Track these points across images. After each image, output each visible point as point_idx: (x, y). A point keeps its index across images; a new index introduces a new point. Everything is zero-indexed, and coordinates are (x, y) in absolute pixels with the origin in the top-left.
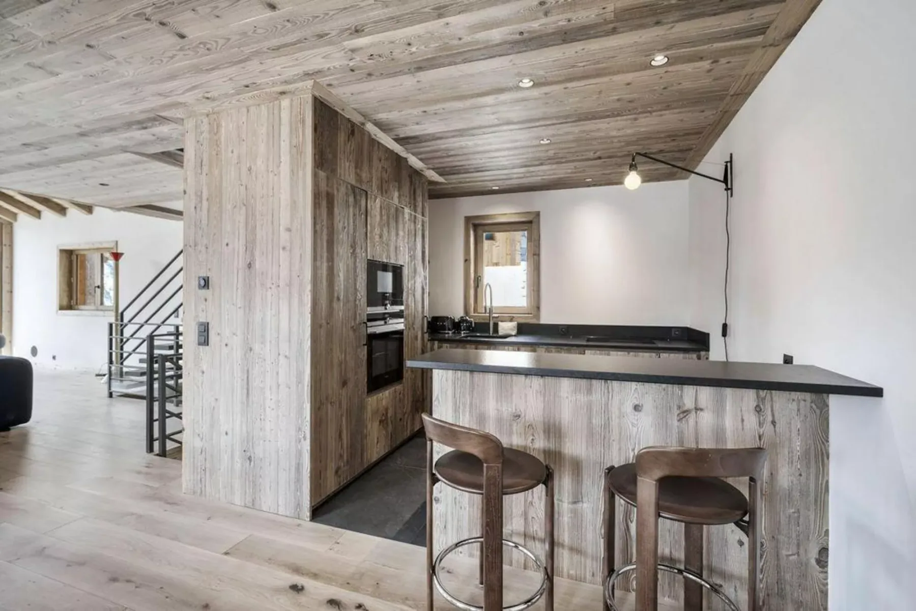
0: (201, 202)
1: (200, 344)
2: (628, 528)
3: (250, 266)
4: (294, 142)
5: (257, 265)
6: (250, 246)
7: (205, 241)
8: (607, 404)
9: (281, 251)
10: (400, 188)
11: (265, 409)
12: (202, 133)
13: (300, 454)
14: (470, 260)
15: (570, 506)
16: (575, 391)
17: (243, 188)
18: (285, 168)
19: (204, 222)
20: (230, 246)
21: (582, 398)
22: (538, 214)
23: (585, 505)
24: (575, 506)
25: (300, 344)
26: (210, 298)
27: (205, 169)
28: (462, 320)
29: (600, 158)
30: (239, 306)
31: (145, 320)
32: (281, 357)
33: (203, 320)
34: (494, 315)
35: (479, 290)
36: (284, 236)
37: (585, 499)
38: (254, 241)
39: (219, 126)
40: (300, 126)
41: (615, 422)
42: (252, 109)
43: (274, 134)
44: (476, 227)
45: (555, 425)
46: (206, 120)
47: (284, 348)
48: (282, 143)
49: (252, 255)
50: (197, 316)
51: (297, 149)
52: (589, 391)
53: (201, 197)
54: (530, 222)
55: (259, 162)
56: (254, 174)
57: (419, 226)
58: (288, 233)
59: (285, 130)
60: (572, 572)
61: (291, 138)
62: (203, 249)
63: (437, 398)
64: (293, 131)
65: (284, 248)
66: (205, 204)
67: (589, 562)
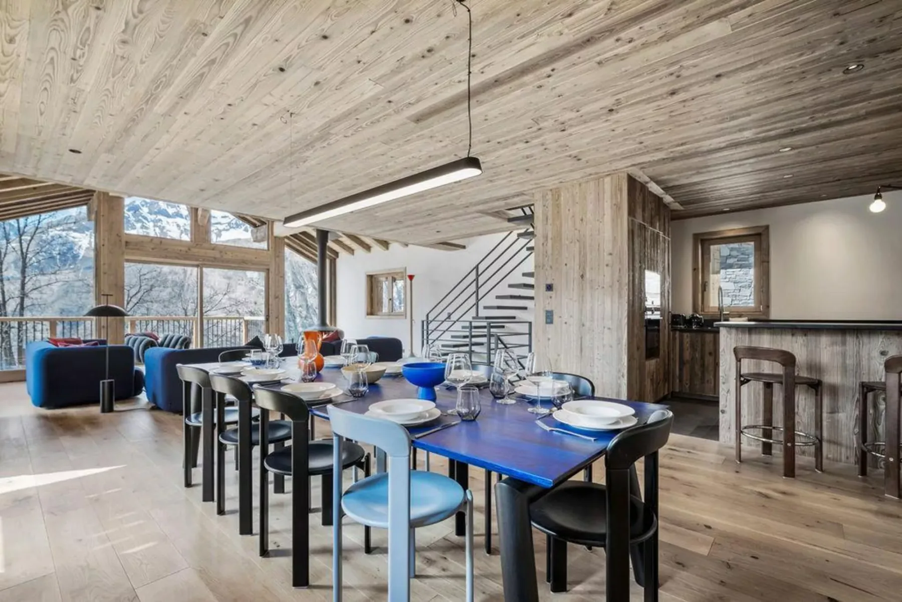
0: (547, 240)
1: (547, 323)
2: (876, 429)
3: (582, 276)
4: (614, 202)
5: (588, 275)
6: (582, 266)
7: (550, 263)
8: (858, 352)
9: (605, 267)
10: (659, 220)
11: (593, 361)
12: (547, 200)
13: (620, 386)
14: (698, 268)
15: (829, 415)
16: (833, 344)
17: (577, 232)
18: (608, 218)
19: (550, 252)
20: (568, 265)
21: (838, 348)
22: (767, 228)
23: (840, 415)
24: (833, 415)
25: (620, 321)
26: (553, 296)
27: (550, 221)
28: (693, 317)
29: (839, 180)
30: (575, 299)
31: (457, 318)
32: (606, 329)
33: (549, 308)
34: (725, 313)
35: (705, 293)
36: (608, 258)
37: (840, 410)
38: (585, 262)
39: (559, 196)
40: (618, 193)
41: (864, 362)
42: (583, 185)
43: (599, 198)
44: (703, 242)
45: (816, 365)
46: (549, 193)
47: (608, 323)
48: (606, 204)
49: (584, 269)
50: (545, 307)
51: (617, 207)
52: (844, 343)
53: (547, 237)
54: (759, 235)
55: (589, 215)
56: (585, 223)
57: (667, 245)
58: (610, 257)
59: (608, 195)
60: (830, 456)
61: (612, 199)
62: (549, 268)
63: (724, 350)
64: (614, 196)
65: (607, 265)
66: (550, 242)
67: (843, 450)
